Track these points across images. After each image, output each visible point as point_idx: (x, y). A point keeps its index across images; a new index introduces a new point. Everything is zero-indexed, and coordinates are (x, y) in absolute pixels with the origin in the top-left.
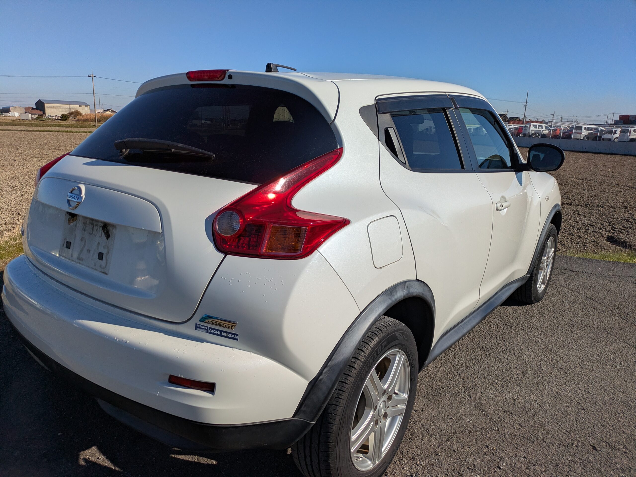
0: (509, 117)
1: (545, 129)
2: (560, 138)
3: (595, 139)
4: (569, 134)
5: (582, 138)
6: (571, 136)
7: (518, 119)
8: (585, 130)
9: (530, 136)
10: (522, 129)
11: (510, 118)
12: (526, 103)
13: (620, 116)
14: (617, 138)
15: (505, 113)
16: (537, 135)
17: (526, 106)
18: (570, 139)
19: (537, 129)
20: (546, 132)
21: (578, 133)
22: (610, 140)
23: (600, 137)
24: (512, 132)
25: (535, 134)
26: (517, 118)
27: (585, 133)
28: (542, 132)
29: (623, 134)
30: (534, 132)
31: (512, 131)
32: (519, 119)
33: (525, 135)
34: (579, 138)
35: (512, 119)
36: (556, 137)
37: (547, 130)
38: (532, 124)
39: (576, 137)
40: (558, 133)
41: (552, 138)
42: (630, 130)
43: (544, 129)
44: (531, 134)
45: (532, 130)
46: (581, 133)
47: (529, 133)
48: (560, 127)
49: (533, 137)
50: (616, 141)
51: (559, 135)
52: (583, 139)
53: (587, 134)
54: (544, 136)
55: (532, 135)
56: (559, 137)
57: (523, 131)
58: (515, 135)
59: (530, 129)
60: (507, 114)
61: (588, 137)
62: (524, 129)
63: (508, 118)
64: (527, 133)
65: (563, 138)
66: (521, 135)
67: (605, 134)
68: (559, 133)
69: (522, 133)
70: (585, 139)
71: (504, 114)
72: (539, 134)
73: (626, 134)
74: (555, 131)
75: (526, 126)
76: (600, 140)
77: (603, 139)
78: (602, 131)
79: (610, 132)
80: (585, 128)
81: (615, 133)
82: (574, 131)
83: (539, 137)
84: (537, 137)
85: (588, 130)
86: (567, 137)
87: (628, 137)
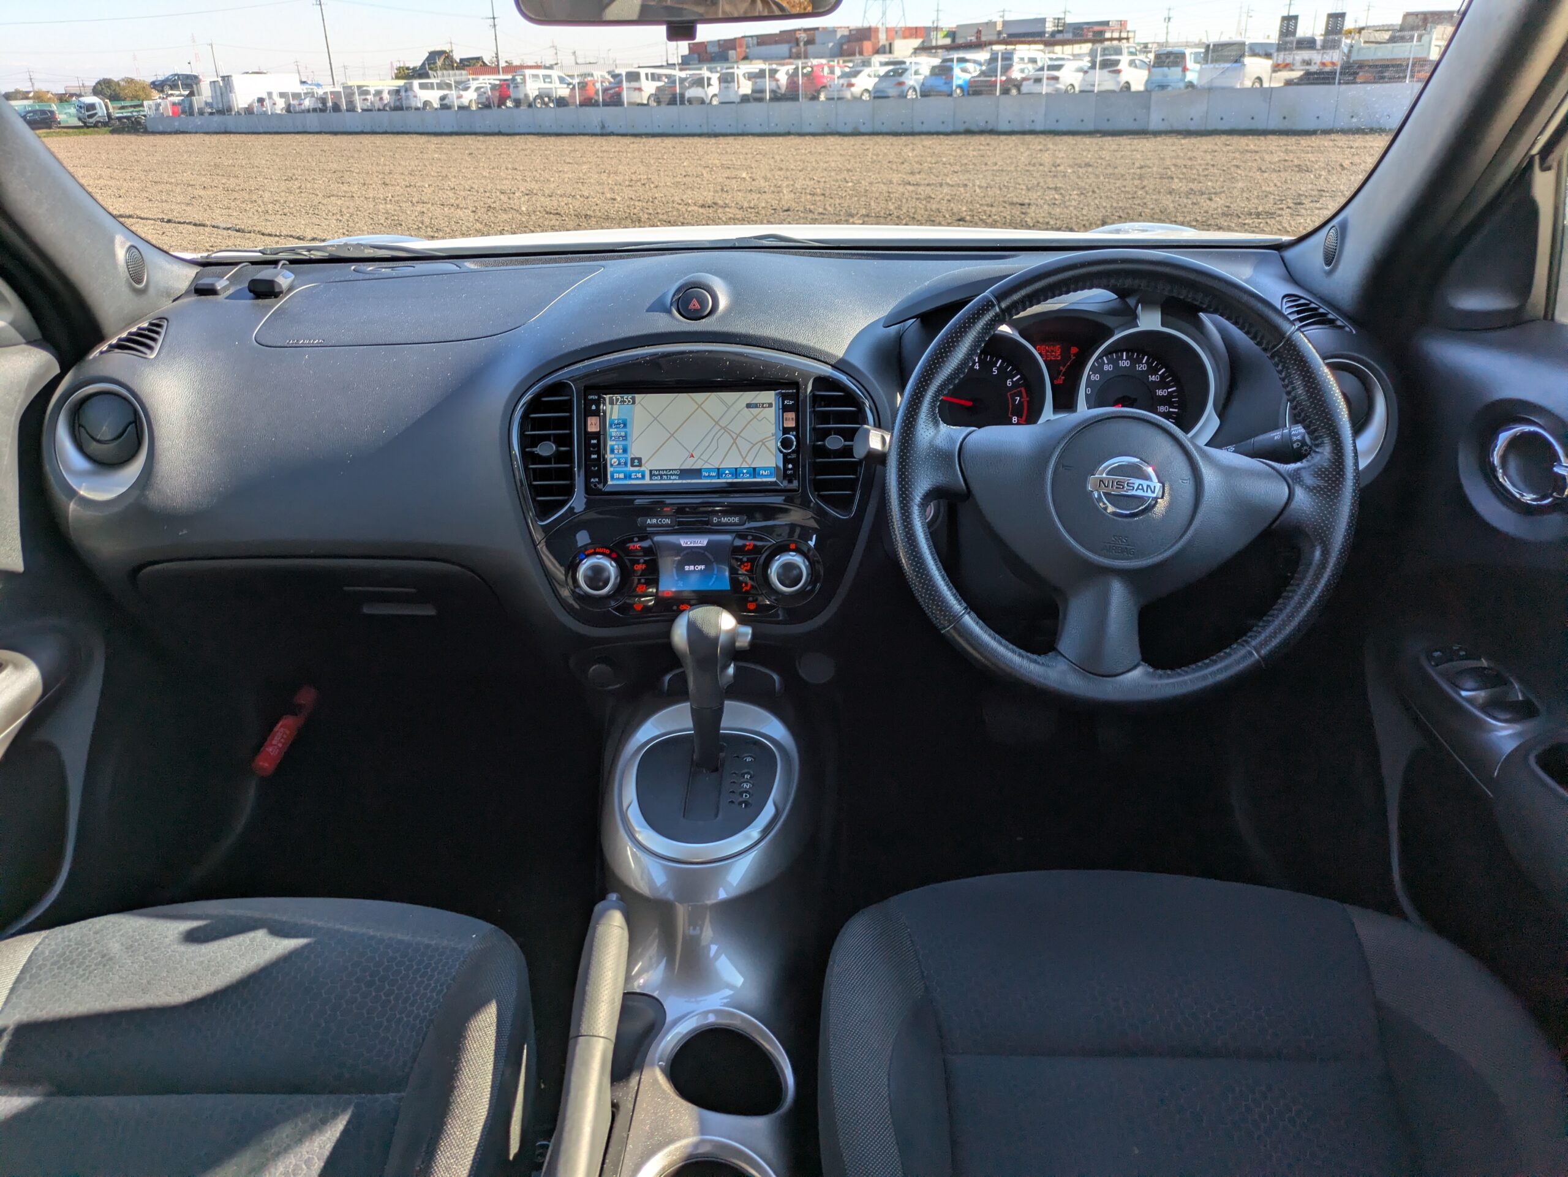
0: (457, 56)
1: (560, 84)
2: (598, 105)
3: (672, 102)
4: (615, 93)
5: (645, 102)
6: (621, 98)
7: (480, 63)
8: (647, 79)
9: (530, 105)
10: (508, 86)
11: (462, 60)
12: (494, 18)
14: (715, 95)
15: (447, 48)
16: (546, 99)
17: (495, 26)
18: (621, 105)
19: (543, 85)
20: (563, 92)
21: (635, 89)
22: (702, 102)
23: (682, 96)
25: (540, 97)
26: (478, 59)
27: (649, 88)
28: (557, 92)
29: (726, 85)
30: (536, 93)
31: (485, 93)
32: (483, 62)
33: (518, 103)
34: (639, 101)
35: (466, 63)
36: (588, 102)
37: (565, 86)
38: (528, 72)
39: (633, 100)
40: (591, 92)
41: (581, 105)
42: (737, 75)
43: (558, 85)
44: (531, 99)
45: (532, 88)
46: (640, 89)
47: (526, 96)
48: (592, 75)
49: (539, 106)
50: (715, 102)
51: (596, 98)
52: (647, 105)
53: (653, 91)
54: (561, 102)
55: (535, 99)
56: (597, 101)
57: (512, 93)
58: (496, 105)
59: (526, 86)
60: (452, 51)
61: (657, 97)
62: (512, 86)
63: (456, 62)
64: (522, 96)
65: (605, 104)
66: (509, 104)
67: (689, 88)
69: (509, 97)
70: (653, 104)
71: (444, 52)
72: (549, 98)
73: (732, 84)
74: (583, 86)
75: (513, 79)
76: (682, 103)
77: (690, 101)
78: (682, 80)
79: (699, 82)
80: (647, 75)
81: (709, 85)
82: (625, 85)
83: (551, 105)
84: (547, 104)
85: (653, 79)
86: (614, 100)
87: (737, 92)
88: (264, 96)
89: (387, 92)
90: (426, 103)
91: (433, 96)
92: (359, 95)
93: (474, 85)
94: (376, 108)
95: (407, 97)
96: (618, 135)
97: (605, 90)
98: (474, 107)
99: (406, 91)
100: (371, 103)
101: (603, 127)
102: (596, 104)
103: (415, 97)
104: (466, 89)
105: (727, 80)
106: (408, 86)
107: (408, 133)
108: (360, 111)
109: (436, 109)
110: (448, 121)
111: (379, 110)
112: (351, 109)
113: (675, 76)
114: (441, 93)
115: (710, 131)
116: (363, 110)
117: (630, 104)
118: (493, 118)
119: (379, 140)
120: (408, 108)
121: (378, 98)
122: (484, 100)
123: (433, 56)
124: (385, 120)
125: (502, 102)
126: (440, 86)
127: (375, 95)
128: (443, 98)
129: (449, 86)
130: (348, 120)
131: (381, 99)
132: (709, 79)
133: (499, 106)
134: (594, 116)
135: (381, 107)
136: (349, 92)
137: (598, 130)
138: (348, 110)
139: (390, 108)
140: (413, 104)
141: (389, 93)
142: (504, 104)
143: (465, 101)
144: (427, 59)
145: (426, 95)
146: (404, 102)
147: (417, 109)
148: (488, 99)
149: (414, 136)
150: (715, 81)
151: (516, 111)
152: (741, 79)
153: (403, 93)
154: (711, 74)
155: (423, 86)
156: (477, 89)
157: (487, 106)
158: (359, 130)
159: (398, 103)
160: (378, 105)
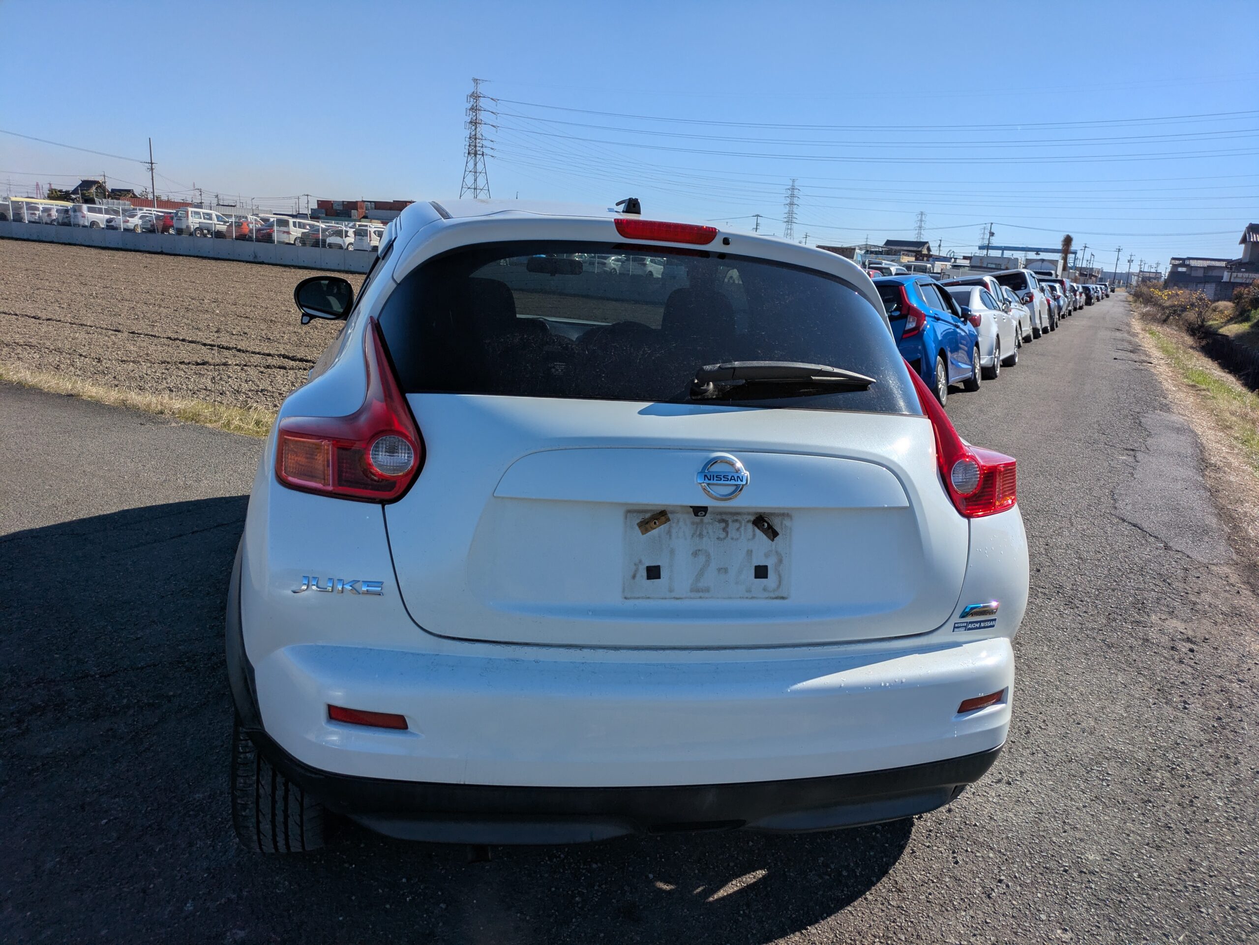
0: (109, 187)
1: (218, 221)
2: (253, 241)
3: (316, 244)
4: (267, 233)
5: (293, 242)
6: (272, 238)
7: (131, 194)
8: (295, 226)
9: (191, 234)
10: (172, 218)
11: (113, 190)
12: (152, 163)
13: (318, 201)
14: (350, 244)
15: (100, 179)
16: (205, 231)
17: (152, 169)
18: (271, 243)
19: (202, 220)
20: (222, 227)
21: (284, 232)
22: (341, 247)
23: (324, 241)
24: (151, 223)
25: (200, 229)
26: (129, 191)
27: (296, 233)
28: (215, 227)
29: (360, 237)
30: (197, 225)
31: (150, 221)
32: (133, 194)
33: (180, 231)
34: (287, 241)
35: (118, 193)
36: (242, 237)
37: (222, 223)
38: (190, 209)
39: (282, 240)
40: (246, 231)
41: (237, 238)
42: (370, 231)
43: (216, 221)
44: (192, 230)
45: (193, 222)
46: (288, 233)
47: (188, 227)
48: (246, 218)
49: (198, 235)
51: (250, 235)
52: (294, 244)
53: (300, 235)
54: (219, 235)
55: (195, 230)
56: (251, 237)
57: (175, 222)
58: (160, 231)
59: (188, 220)
60: (105, 182)
61: (303, 240)
62: (175, 218)
63: (108, 191)
64: (184, 227)
65: (258, 240)
66: (171, 231)
67: (330, 236)
68: (248, 230)
69: (172, 227)
70: (298, 244)
71: (97, 182)
72: (209, 231)
73: (365, 238)
74: (239, 225)
75: (176, 214)
76: (324, 246)
77: (330, 245)
78: (324, 230)
79: (339, 233)
80: (294, 223)
81: (346, 236)
82: (275, 228)
83: (209, 236)
84: (205, 236)
85: (300, 227)
86: (267, 238)
87: (369, 244)
89: (55, 210)
90: (93, 223)
91: (101, 218)
92: (27, 209)
93: (140, 214)
94: (44, 221)
95: (76, 216)
96: (269, 264)
97: (258, 230)
98: (139, 230)
99: (75, 211)
100: (39, 217)
101: (256, 257)
102: (250, 239)
103: (84, 217)
104: (133, 216)
105: (361, 233)
106: (77, 208)
107: (75, 245)
108: (27, 222)
109: (103, 228)
110: (112, 238)
111: (46, 223)
112: (18, 218)
113: (319, 226)
114: (107, 216)
115: (346, 269)
116: (30, 222)
117: (279, 242)
118: (155, 241)
119: (51, 248)
120: (79, 225)
121: (46, 214)
122: (149, 226)
123: (86, 184)
124: (52, 232)
125: (165, 229)
126: (107, 212)
127: (43, 211)
128: (109, 221)
129: (116, 212)
130: (16, 229)
131: (49, 215)
132: (347, 232)
133: (162, 232)
134: (248, 248)
135: (49, 222)
136: (17, 206)
137: (251, 259)
138: (14, 220)
139: (58, 223)
140: (81, 223)
141: (57, 211)
142: (167, 231)
143: (131, 225)
144: (80, 186)
145: (88, 215)
146: (72, 220)
147: (85, 226)
148: (153, 225)
149: (83, 247)
150: (351, 232)
151: (177, 237)
152: (373, 234)
153: (71, 213)
154: (349, 229)
155: (90, 210)
156: (141, 218)
157: (152, 230)
158: (25, 237)
159: (66, 220)
160: (46, 219)
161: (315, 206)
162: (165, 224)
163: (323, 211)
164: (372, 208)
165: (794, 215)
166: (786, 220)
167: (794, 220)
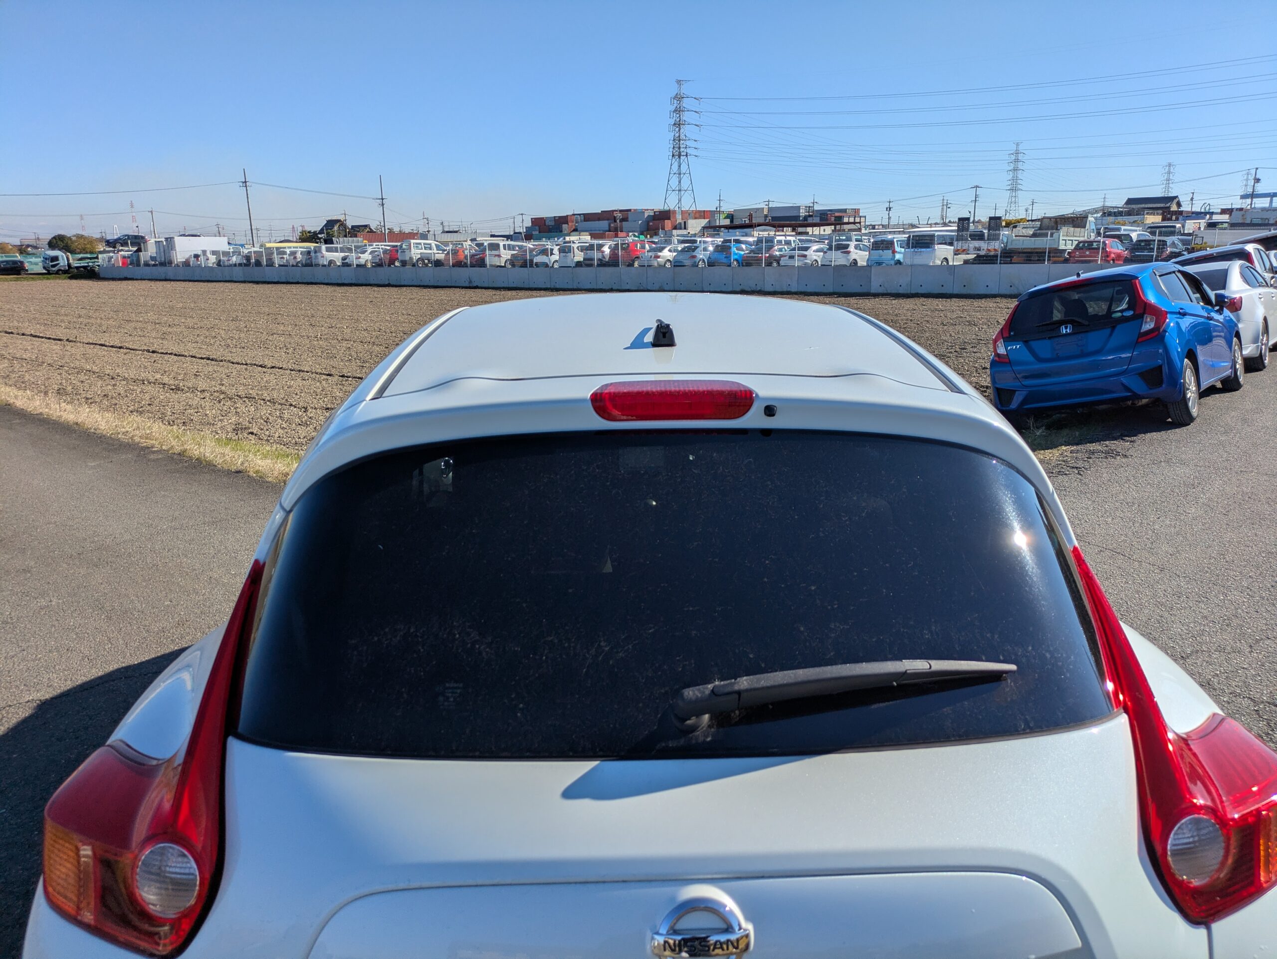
0: (349, 224)
1: (437, 250)
2: (467, 267)
3: (524, 265)
4: (480, 258)
5: (503, 265)
6: (484, 262)
7: (368, 229)
8: (505, 249)
9: (414, 265)
10: (397, 251)
11: (353, 227)
12: (382, 199)
13: (532, 219)
14: (556, 261)
15: (342, 218)
16: (426, 261)
17: (383, 205)
18: (484, 267)
19: (424, 251)
20: (441, 256)
21: (496, 255)
22: (546, 265)
23: (531, 261)
24: (379, 257)
25: (421, 259)
26: (366, 226)
27: (506, 255)
28: (434, 256)
29: (564, 254)
30: (419, 256)
31: (378, 256)
32: (370, 228)
33: (404, 263)
34: (498, 264)
35: (356, 229)
36: (459, 264)
37: (441, 252)
38: (413, 241)
39: (493, 264)
40: (461, 257)
41: (454, 266)
42: (573, 247)
43: (435, 251)
44: (415, 261)
45: (415, 253)
46: (499, 256)
47: (411, 258)
48: (462, 244)
49: (420, 265)
50: (556, 266)
51: (465, 261)
52: (504, 267)
53: (509, 257)
54: (438, 263)
55: (417, 261)
56: (466, 264)
57: (400, 255)
58: (387, 264)
59: (410, 251)
60: (345, 220)
61: (513, 262)
62: (400, 251)
63: (348, 229)
64: (407, 258)
65: (472, 266)
66: (397, 264)
67: (536, 256)
68: (463, 257)
69: (398, 259)
70: (508, 266)
71: (339, 221)
72: (429, 260)
73: (569, 254)
74: (455, 252)
75: (401, 246)
76: (531, 266)
77: (537, 264)
78: (531, 250)
79: (545, 252)
80: (504, 245)
81: (552, 254)
82: (487, 252)
83: (430, 265)
84: (427, 265)
85: (509, 249)
86: (479, 262)
87: (573, 260)
88: (199, 253)
89: (300, 252)
90: (331, 262)
91: (337, 257)
92: (277, 255)
93: (370, 249)
94: (291, 264)
95: (316, 257)
96: (482, 288)
97: (472, 256)
98: (369, 265)
99: (316, 252)
100: (287, 261)
101: (470, 282)
102: (465, 265)
103: (323, 257)
104: (364, 252)
105: (565, 250)
106: (317, 249)
107: (316, 284)
108: (277, 266)
109: (339, 266)
110: (348, 275)
111: (293, 266)
112: (270, 264)
113: (526, 246)
114: (343, 254)
115: (552, 287)
116: (280, 266)
117: (491, 266)
118: (384, 274)
119: (294, 288)
120: (317, 265)
121: (292, 257)
122: (378, 261)
123: (330, 224)
124: (297, 274)
125: (392, 262)
126: (342, 250)
127: (289, 255)
128: (344, 259)
129: (350, 250)
130: (269, 273)
131: (295, 258)
132: (552, 250)
133: (389, 266)
134: (464, 274)
135: (295, 264)
136: (269, 251)
137: (467, 284)
138: (267, 266)
139: (302, 264)
140: (321, 263)
141: (301, 254)
142: (394, 264)
143: (362, 261)
144: (325, 225)
145: (330, 255)
146: (313, 261)
147: (324, 266)
148: (381, 260)
149: (322, 286)
150: (556, 250)
151: (402, 269)
152: (576, 250)
153: (313, 254)
154: (553, 245)
155: (328, 250)
156: (371, 253)
157: (379, 265)
158: (276, 280)
159: (308, 261)
160: (292, 262)
161: (529, 224)
162: (391, 258)
163: (537, 228)
164: (581, 221)
165: (1019, 181)
166: (1009, 188)
167: (1019, 187)
